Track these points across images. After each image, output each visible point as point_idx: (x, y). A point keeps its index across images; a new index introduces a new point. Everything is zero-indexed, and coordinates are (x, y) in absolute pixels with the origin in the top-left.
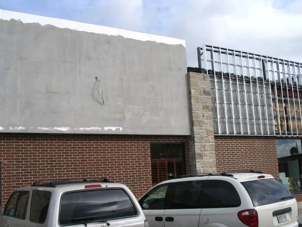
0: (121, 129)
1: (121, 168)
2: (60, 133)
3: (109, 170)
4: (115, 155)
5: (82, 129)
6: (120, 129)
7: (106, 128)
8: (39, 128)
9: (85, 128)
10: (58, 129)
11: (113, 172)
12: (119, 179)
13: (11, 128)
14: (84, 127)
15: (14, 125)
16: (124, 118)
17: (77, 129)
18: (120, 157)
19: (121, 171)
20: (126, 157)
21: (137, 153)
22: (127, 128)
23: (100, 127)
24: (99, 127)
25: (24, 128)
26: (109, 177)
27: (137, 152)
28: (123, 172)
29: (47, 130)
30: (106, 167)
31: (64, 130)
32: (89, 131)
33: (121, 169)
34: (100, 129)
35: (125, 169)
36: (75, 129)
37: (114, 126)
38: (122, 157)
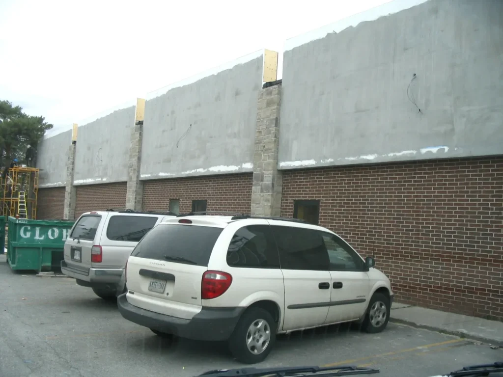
0: (446, 149)
1: (453, 214)
2: (367, 162)
3: (433, 216)
4: (445, 192)
5: (391, 155)
6: (444, 149)
7: (424, 151)
8: (346, 158)
9: (395, 154)
10: (365, 157)
11: (440, 220)
12: (447, 232)
13: (322, 161)
14: (394, 152)
15: (325, 158)
16: (453, 130)
17: (386, 155)
18: (452, 196)
19: (453, 219)
20: (463, 196)
21: (482, 190)
22: (456, 147)
23: (416, 150)
24: (413, 150)
25: (332, 160)
26: (432, 227)
27: (483, 188)
28: (455, 220)
29: (353, 161)
30: (430, 212)
31: (371, 158)
32: (401, 157)
33: (452, 216)
34: (415, 152)
35: (459, 217)
36: (383, 156)
37: (435, 146)
38: (455, 196)
